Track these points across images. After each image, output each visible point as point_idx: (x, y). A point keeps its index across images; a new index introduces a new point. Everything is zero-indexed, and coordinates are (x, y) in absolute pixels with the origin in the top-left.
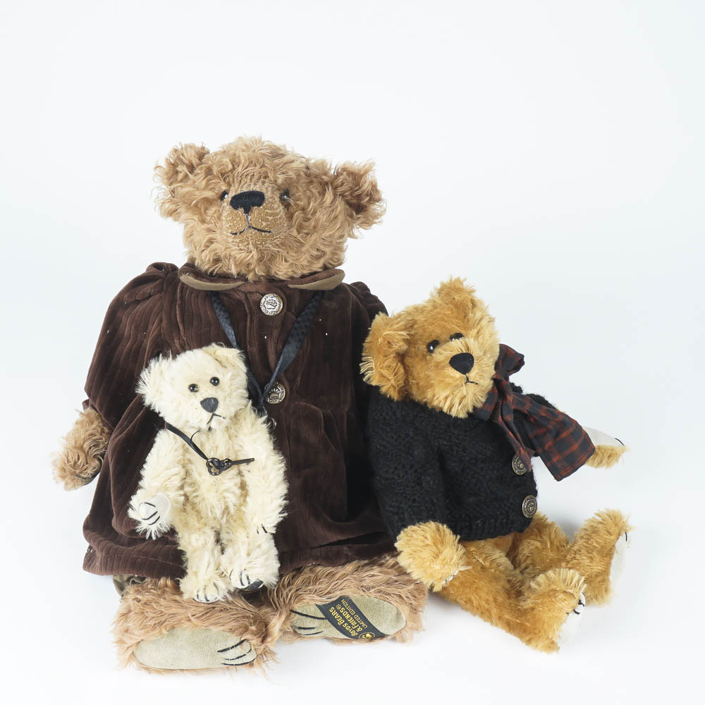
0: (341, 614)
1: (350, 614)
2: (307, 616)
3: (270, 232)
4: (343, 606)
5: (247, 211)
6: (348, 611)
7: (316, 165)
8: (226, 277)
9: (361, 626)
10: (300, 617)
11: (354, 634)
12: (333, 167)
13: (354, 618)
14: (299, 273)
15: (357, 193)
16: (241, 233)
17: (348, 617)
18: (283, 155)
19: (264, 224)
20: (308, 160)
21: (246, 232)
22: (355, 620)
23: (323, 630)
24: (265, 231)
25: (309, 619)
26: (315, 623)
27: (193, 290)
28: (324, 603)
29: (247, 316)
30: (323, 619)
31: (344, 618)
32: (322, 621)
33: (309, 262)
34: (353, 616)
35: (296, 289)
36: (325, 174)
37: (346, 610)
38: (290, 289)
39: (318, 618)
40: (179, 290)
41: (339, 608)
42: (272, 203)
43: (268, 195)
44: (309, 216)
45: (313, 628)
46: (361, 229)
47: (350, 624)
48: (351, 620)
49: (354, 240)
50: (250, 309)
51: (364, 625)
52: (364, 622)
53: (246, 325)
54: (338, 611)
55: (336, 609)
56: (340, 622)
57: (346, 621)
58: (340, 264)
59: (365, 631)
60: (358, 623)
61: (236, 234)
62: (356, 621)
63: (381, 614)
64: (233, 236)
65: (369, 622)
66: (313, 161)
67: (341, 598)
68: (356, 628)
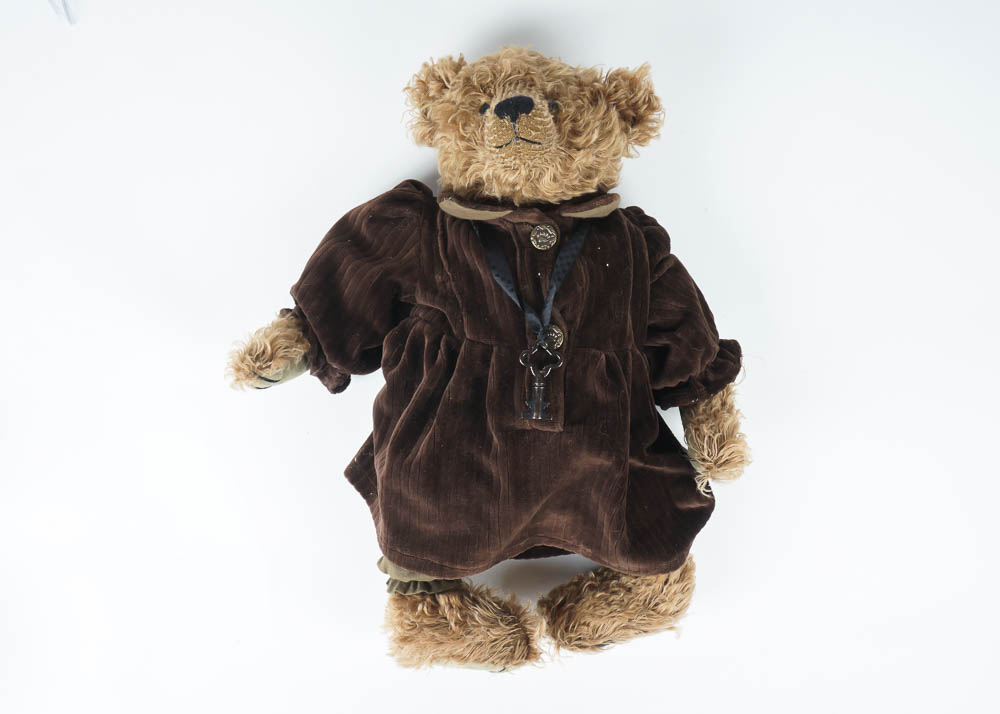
3: (539, 144)
5: (514, 119)
7: (586, 73)
8: (491, 203)
12: (604, 75)
14: (570, 195)
15: (633, 101)
16: (507, 145)
18: (548, 64)
19: (533, 133)
20: (576, 70)
21: (513, 143)
24: (535, 143)
27: (454, 219)
29: (515, 250)
33: (581, 181)
35: (570, 217)
36: (596, 80)
38: (564, 218)
40: (438, 220)
42: (542, 110)
43: (537, 100)
44: (581, 129)
46: (636, 147)
49: (630, 159)
50: (519, 242)
53: (515, 261)
58: (613, 187)
61: (501, 147)
64: (498, 150)
66: (581, 71)
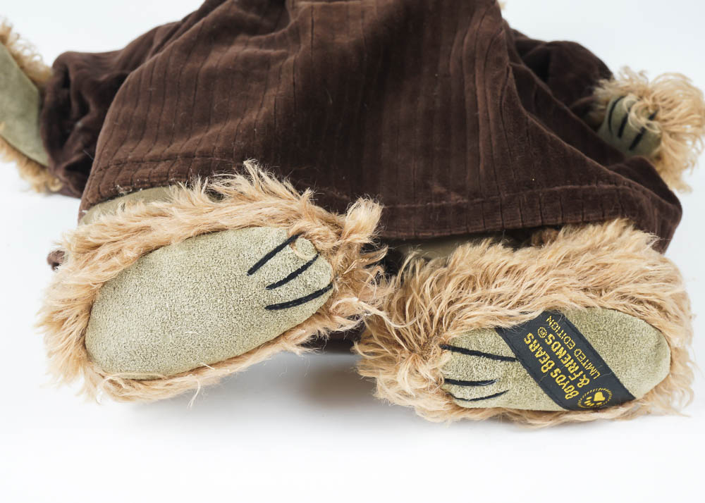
0: (547, 348)
1: (566, 348)
2: (478, 354)
4: (550, 331)
6: (561, 342)
9: (587, 372)
10: (464, 357)
11: (570, 393)
13: (573, 357)
17: (561, 353)
22: (576, 360)
23: (510, 386)
25: (484, 361)
26: (496, 370)
28: (514, 323)
30: (511, 359)
31: (553, 357)
32: (510, 364)
34: (571, 352)
37: (558, 339)
39: (503, 359)
41: (543, 334)
45: (491, 382)
47: (565, 371)
48: (568, 363)
51: (593, 370)
52: (595, 365)
54: (542, 342)
55: (537, 337)
56: (546, 365)
57: (558, 364)
59: (595, 385)
60: (581, 368)
62: (578, 364)
63: (629, 343)
67: (545, 314)
68: (577, 380)
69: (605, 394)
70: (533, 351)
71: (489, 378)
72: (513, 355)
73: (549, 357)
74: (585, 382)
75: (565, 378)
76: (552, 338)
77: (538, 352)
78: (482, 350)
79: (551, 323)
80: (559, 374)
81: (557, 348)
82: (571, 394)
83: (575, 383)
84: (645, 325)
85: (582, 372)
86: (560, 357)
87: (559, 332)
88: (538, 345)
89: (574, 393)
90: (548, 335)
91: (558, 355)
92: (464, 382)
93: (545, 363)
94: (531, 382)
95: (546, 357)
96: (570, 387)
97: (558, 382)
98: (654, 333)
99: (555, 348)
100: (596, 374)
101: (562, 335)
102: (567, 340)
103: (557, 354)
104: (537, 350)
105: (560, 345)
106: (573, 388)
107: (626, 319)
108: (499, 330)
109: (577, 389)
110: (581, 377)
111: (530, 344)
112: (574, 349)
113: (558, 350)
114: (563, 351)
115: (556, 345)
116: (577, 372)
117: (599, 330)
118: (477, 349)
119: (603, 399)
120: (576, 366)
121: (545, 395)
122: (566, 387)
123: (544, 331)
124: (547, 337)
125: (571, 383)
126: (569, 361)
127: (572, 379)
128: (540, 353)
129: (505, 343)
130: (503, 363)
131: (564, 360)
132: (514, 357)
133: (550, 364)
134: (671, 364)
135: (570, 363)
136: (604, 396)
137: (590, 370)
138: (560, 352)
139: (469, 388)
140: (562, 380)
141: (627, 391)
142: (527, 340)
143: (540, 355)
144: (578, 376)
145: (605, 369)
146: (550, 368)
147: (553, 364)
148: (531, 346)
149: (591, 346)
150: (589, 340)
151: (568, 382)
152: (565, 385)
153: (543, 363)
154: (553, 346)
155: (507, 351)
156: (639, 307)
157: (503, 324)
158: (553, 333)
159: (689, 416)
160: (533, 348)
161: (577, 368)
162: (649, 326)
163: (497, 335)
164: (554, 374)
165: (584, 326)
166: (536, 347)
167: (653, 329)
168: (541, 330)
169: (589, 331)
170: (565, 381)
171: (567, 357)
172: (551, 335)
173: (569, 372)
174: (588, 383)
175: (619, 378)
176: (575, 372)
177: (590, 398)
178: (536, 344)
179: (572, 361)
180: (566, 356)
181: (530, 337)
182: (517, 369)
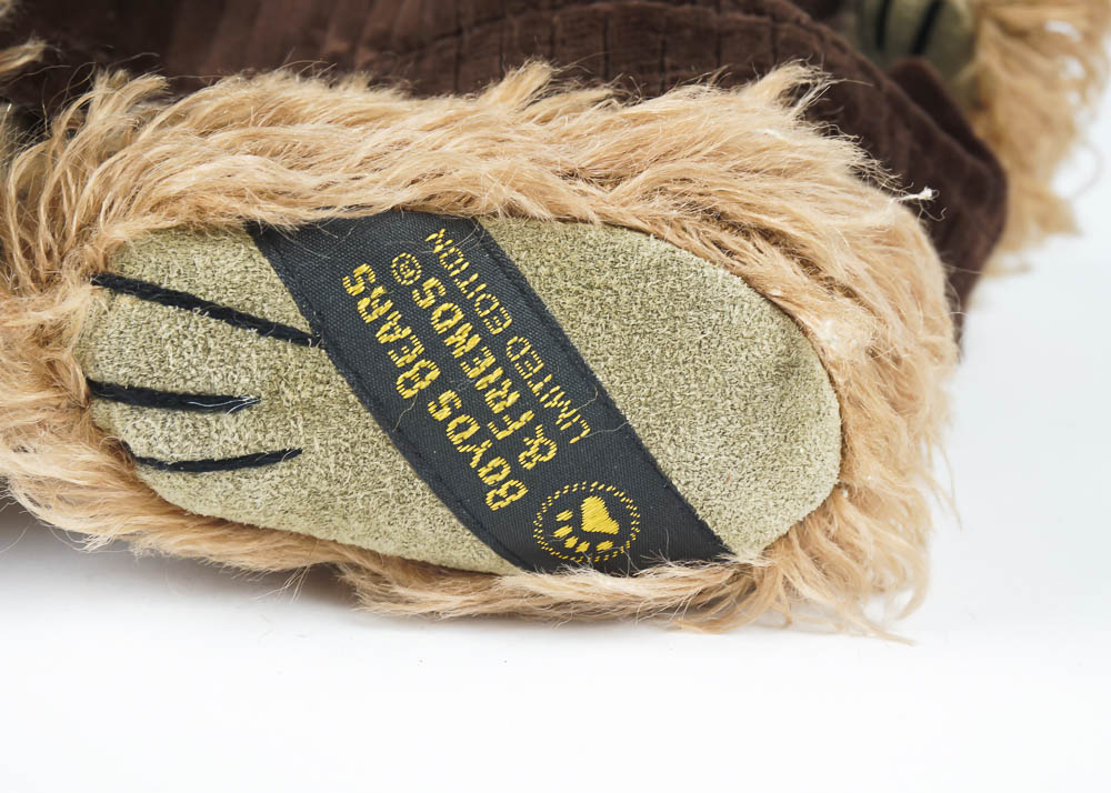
0: (417, 320)
1: (478, 328)
2: (185, 301)
4: (431, 267)
6: (467, 306)
9: (546, 417)
11: (501, 490)
13: (502, 361)
17: (463, 341)
22: (509, 371)
23: (301, 436)
25: (203, 327)
30: (299, 338)
31: (436, 348)
32: (290, 351)
34: (496, 344)
37: (453, 295)
39: (265, 327)
41: (407, 275)
45: (230, 402)
47: (474, 403)
48: (486, 372)
51: (566, 411)
52: (572, 395)
54: (401, 297)
55: (384, 277)
56: (414, 375)
57: (452, 374)
59: (576, 467)
60: (528, 401)
62: (519, 384)
65: (606, 403)
68: (518, 443)
69: (615, 510)
70: (369, 319)
71: (219, 387)
72: (302, 325)
73: (419, 349)
74: (543, 450)
75: (474, 428)
76: (435, 290)
77: (386, 327)
78: (198, 293)
79: (439, 248)
80: (455, 414)
81: (450, 323)
82: (502, 492)
83: (511, 448)
84: (744, 291)
85: (527, 416)
86: (457, 353)
87: (464, 276)
88: (389, 304)
89: (512, 490)
90: (423, 280)
91: (452, 347)
92: (141, 390)
93: (408, 367)
94: (364, 424)
95: (412, 347)
96: (495, 462)
97: (456, 439)
98: (773, 324)
99: (442, 319)
100: (577, 429)
101: (470, 288)
102: (486, 304)
103: (449, 341)
104: (382, 320)
105: (459, 316)
106: (506, 471)
107: (680, 264)
108: (264, 236)
109: (518, 472)
110: (528, 430)
111: (361, 296)
112: (506, 335)
113: (451, 331)
114: (471, 334)
115: (447, 315)
116: (515, 412)
117: (590, 287)
118: (184, 288)
119: (612, 527)
120: (511, 390)
121: (419, 484)
122: (482, 463)
123: (412, 266)
124: (419, 285)
125: (496, 450)
126: (489, 371)
127: (500, 436)
128: (391, 331)
129: (278, 281)
130: (264, 342)
131: (472, 366)
132: (309, 332)
133: (423, 372)
134: (843, 454)
135: (492, 378)
136: (613, 516)
137: (557, 410)
138: (458, 338)
139: (161, 414)
140: (467, 435)
141: (688, 510)
142: (354, 283)
143: (393, 338)
144: (517, 425)
145: (604, 410)
146: (423, 385)
147: (434, 374)
148: (363, 304)
149: (560, 330)
150: (557, 314)
151: (486, 444)
152: (479, 453)
153: (400, 363)
154: (437, 313)
155: (281, 306)
156: (729, 239)
157: (268, 213)
158: (444, 277)
159: (909, 642)
160: (369, 309)
161: (514, 397)
162: (757, 299)
163: (257, 255)
164: (439, 408)
165: (543, 270)
166: (383, 310)
167: (768, 307)
168: (402, 261)
169: (561, 284)
170: (472, 441)
171: (483, 358)
172: (432, 282)
173: (490, 411)
174: (551, 454)
175: (653, 452)
176: (507, 411)
177: (564, 516)
178: (383, 299)
179: (498, 372)
180: (476, 352)
181: (365, 276)
182: (314, 372)
